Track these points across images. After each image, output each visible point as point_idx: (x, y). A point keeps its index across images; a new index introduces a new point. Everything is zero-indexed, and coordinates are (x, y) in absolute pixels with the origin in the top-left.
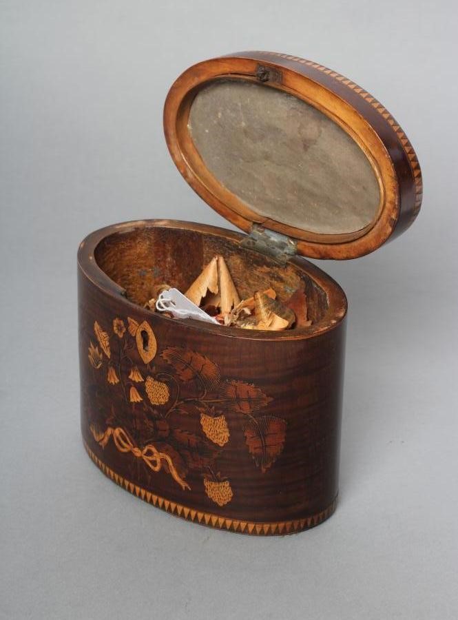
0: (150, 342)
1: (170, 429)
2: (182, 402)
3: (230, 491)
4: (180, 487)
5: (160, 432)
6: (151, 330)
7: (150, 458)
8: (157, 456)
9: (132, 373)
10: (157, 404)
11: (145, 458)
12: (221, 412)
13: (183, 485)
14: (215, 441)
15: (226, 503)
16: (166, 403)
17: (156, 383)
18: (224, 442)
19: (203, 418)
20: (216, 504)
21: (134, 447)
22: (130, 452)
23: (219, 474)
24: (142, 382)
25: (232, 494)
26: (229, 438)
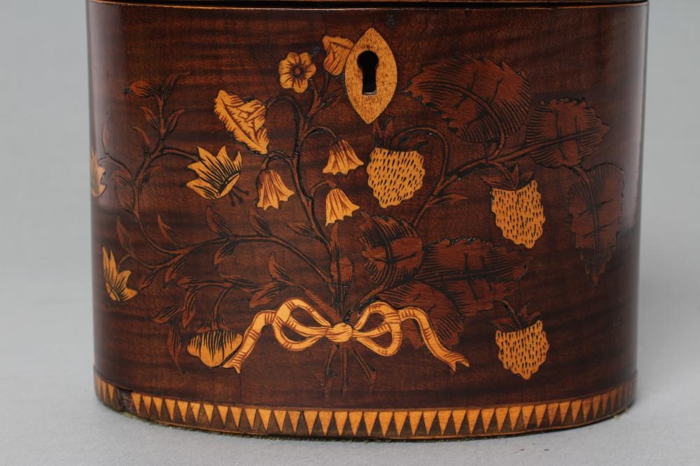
0: (380, 71)
1: (424, 248)
2: (454, 177)
3: (544, 340)
4: (447, 366)
5: (400, 265)
6: (384, 44)
7: (375, 333)
8: (393, 322)
9: (332, 159)
10: (397, 203)
11: (362, 338)
12: (531, 173)
13: (452, 360)
14: (518, 242)
15: (536, 368)
16: (418, 194)
17: (395, 156)
18: (536, 238)
19: (496, 199)
20: (518, 377)
21: (333, 325)
22: (324, 342)
23: (524, 310)
24: (359, 167)
25: (547, 347)
26: (544, 226)
